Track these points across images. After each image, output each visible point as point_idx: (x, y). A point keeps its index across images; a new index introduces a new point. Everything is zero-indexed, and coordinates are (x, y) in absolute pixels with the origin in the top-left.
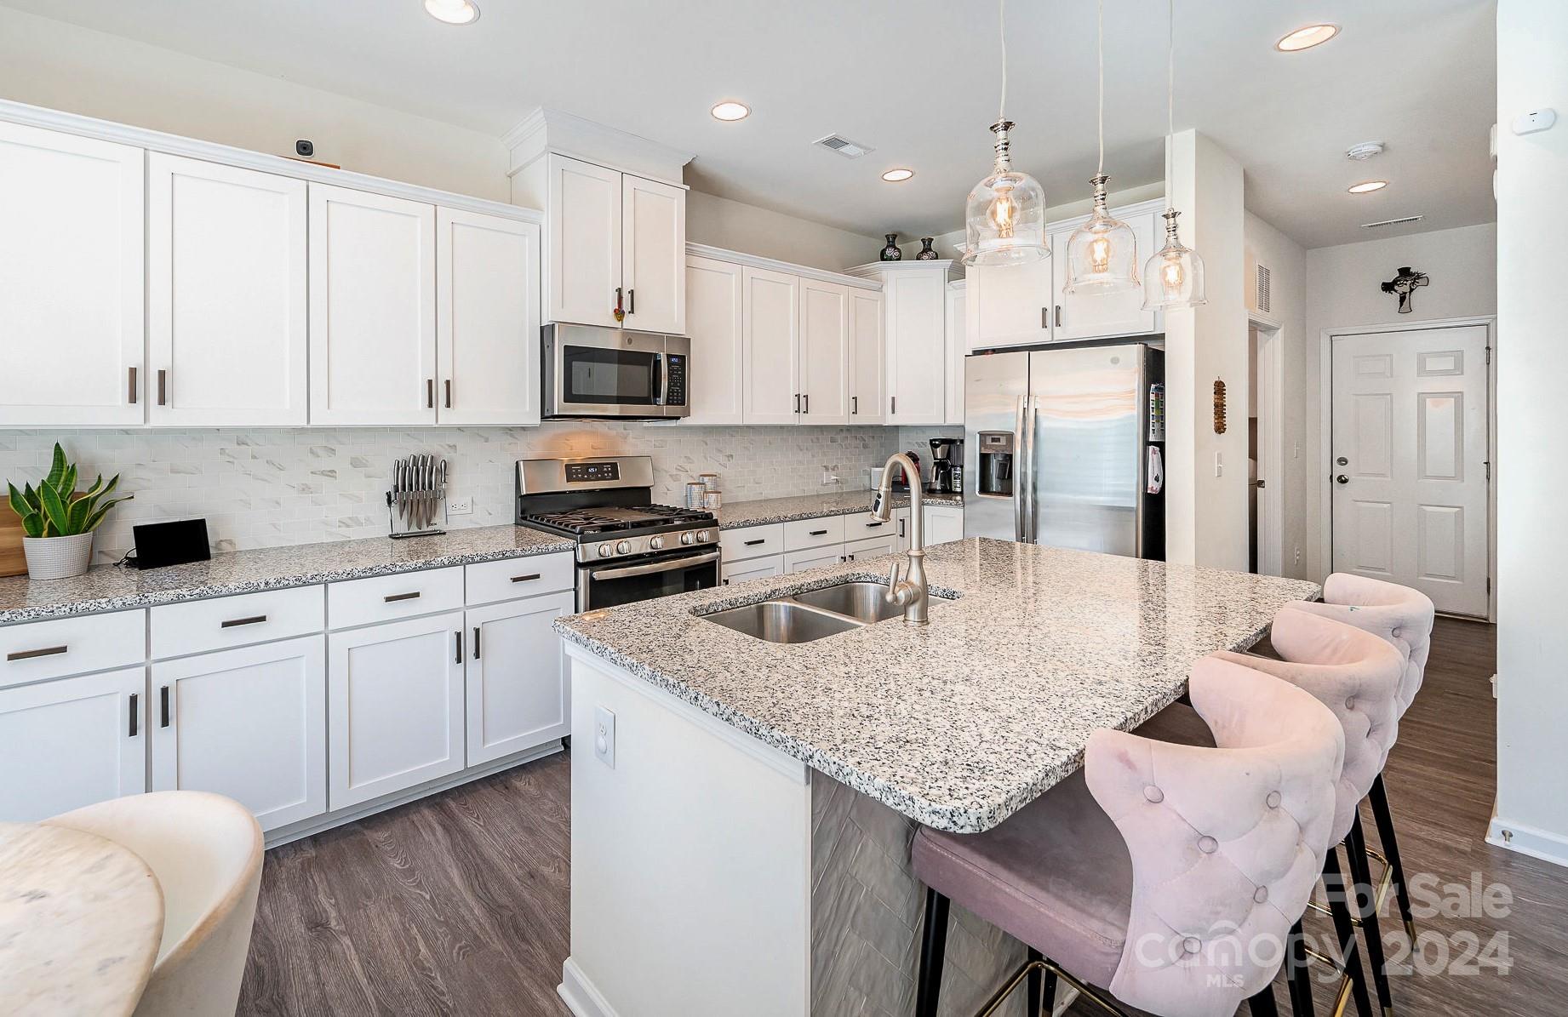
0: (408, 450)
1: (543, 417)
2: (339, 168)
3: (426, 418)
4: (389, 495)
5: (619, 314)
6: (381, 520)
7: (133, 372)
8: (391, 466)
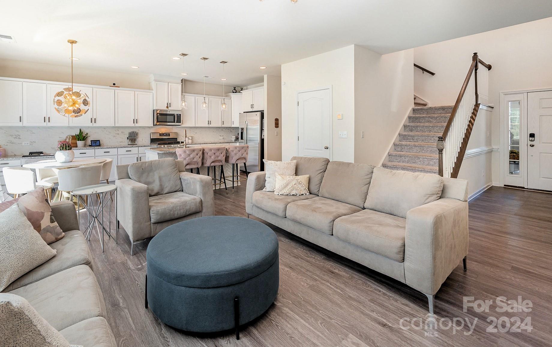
0: (131, 130)
1: (153, 125)
2: (119, 87)
3: (133, 125)
4: (128, 138)
5: (167, 107)
6: (126, 142)
7: (91, 118)
8: (128, 133)
